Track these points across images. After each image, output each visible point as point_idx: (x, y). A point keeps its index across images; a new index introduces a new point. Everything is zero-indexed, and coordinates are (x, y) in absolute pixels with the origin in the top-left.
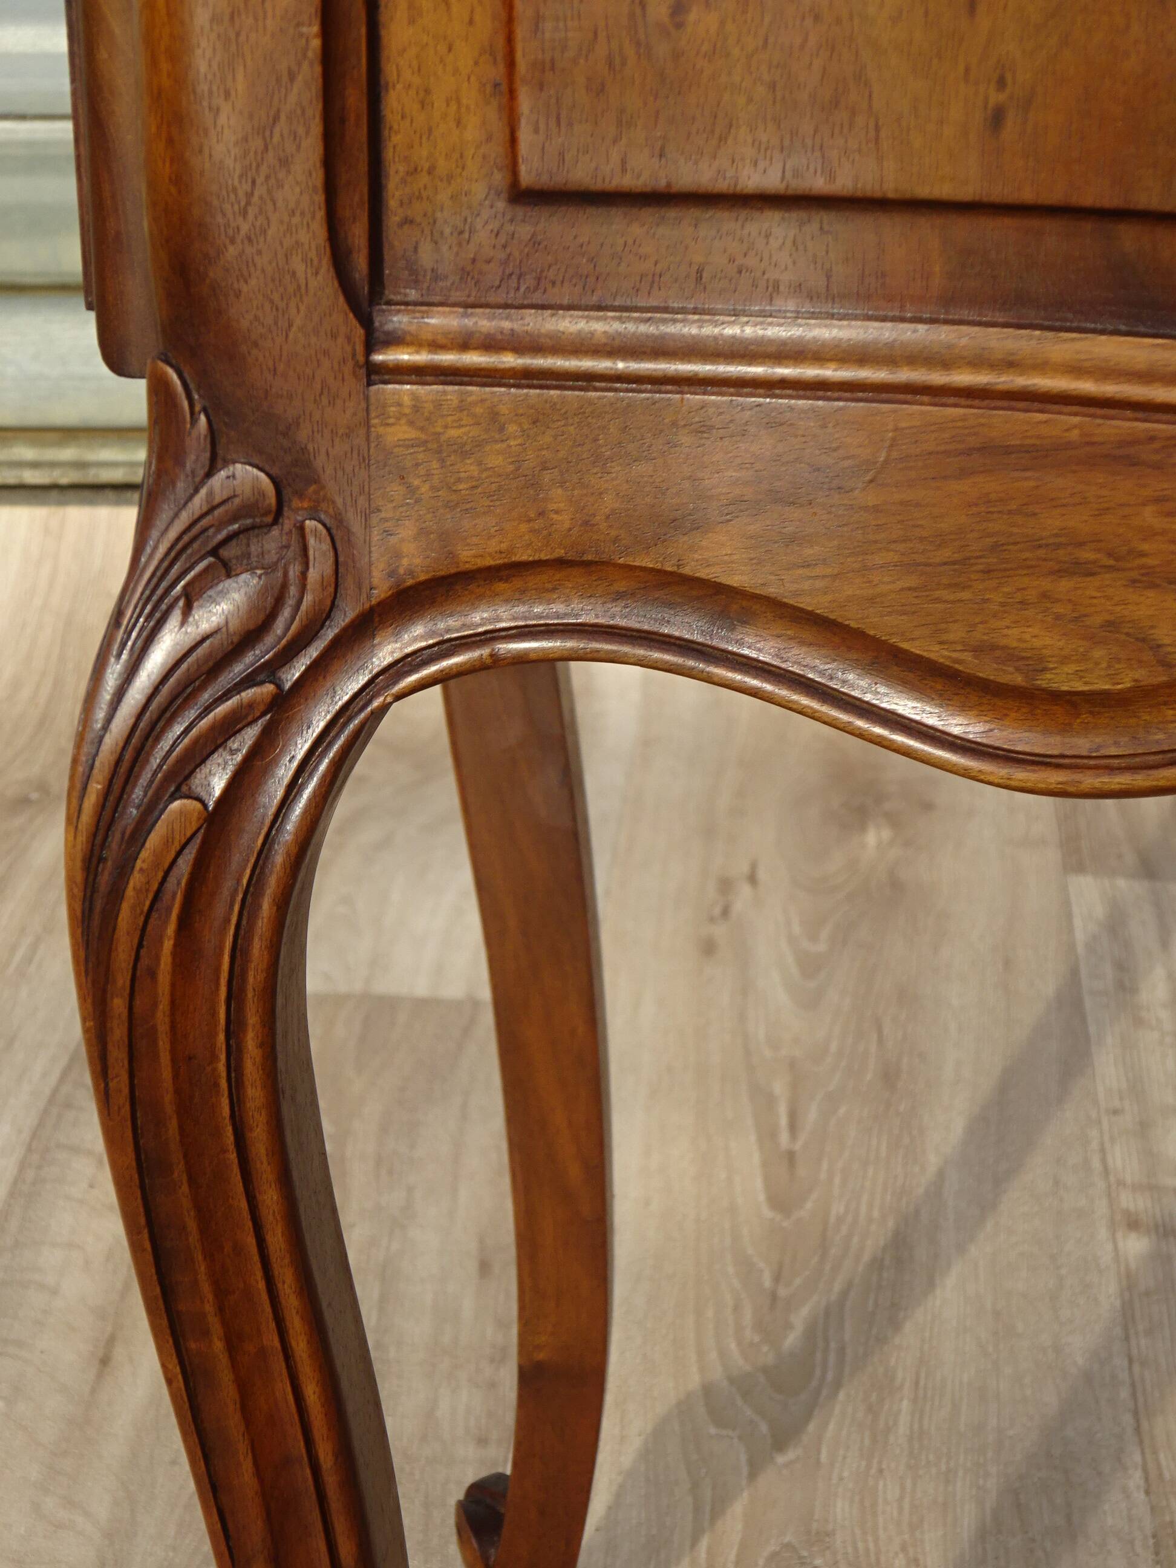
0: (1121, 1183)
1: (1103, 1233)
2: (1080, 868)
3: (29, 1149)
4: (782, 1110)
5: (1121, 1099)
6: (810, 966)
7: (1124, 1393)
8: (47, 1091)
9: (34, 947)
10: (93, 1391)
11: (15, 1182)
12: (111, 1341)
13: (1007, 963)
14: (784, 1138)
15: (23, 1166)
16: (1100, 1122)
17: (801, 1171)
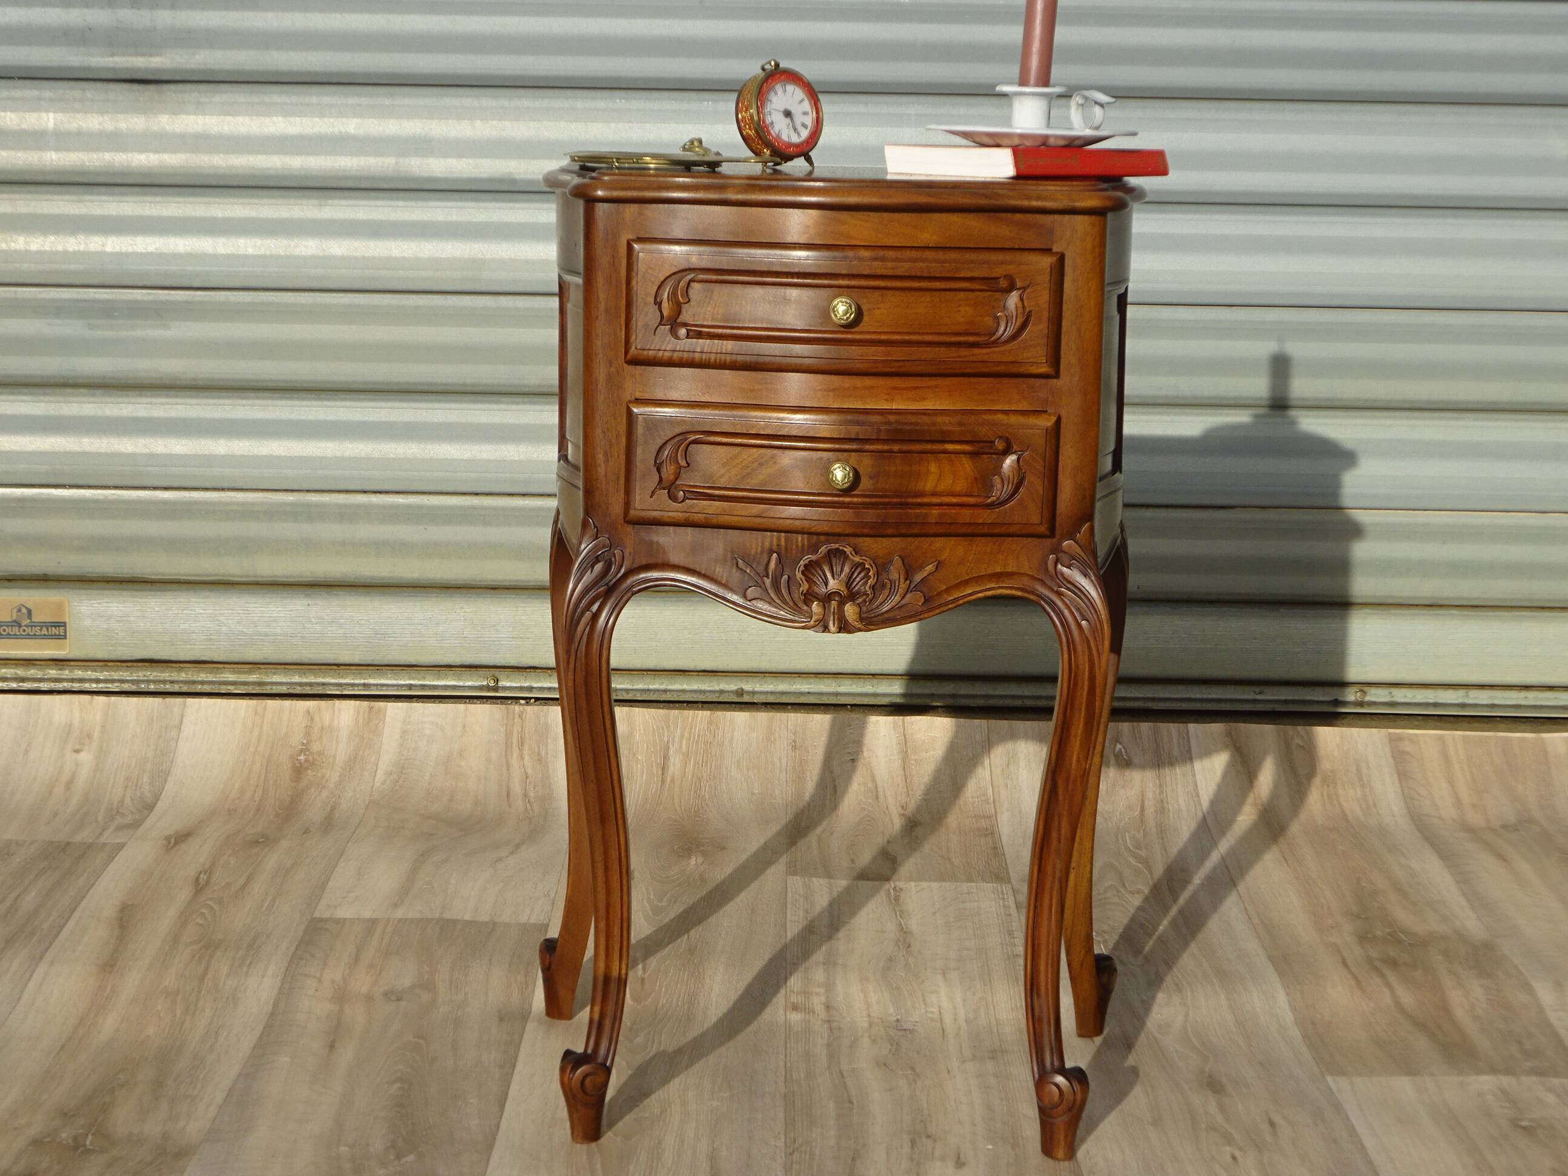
2: (795, 874)
3: (286, 976)
5: (798, 959)
8: (290, 953)
9: (274, 900)
10: (328, 1056)
11: (280, 988)
12: (334, 1041)
13: (752, 910)
15: (283, 982)
16: (786, 967)
17: (647, 986)
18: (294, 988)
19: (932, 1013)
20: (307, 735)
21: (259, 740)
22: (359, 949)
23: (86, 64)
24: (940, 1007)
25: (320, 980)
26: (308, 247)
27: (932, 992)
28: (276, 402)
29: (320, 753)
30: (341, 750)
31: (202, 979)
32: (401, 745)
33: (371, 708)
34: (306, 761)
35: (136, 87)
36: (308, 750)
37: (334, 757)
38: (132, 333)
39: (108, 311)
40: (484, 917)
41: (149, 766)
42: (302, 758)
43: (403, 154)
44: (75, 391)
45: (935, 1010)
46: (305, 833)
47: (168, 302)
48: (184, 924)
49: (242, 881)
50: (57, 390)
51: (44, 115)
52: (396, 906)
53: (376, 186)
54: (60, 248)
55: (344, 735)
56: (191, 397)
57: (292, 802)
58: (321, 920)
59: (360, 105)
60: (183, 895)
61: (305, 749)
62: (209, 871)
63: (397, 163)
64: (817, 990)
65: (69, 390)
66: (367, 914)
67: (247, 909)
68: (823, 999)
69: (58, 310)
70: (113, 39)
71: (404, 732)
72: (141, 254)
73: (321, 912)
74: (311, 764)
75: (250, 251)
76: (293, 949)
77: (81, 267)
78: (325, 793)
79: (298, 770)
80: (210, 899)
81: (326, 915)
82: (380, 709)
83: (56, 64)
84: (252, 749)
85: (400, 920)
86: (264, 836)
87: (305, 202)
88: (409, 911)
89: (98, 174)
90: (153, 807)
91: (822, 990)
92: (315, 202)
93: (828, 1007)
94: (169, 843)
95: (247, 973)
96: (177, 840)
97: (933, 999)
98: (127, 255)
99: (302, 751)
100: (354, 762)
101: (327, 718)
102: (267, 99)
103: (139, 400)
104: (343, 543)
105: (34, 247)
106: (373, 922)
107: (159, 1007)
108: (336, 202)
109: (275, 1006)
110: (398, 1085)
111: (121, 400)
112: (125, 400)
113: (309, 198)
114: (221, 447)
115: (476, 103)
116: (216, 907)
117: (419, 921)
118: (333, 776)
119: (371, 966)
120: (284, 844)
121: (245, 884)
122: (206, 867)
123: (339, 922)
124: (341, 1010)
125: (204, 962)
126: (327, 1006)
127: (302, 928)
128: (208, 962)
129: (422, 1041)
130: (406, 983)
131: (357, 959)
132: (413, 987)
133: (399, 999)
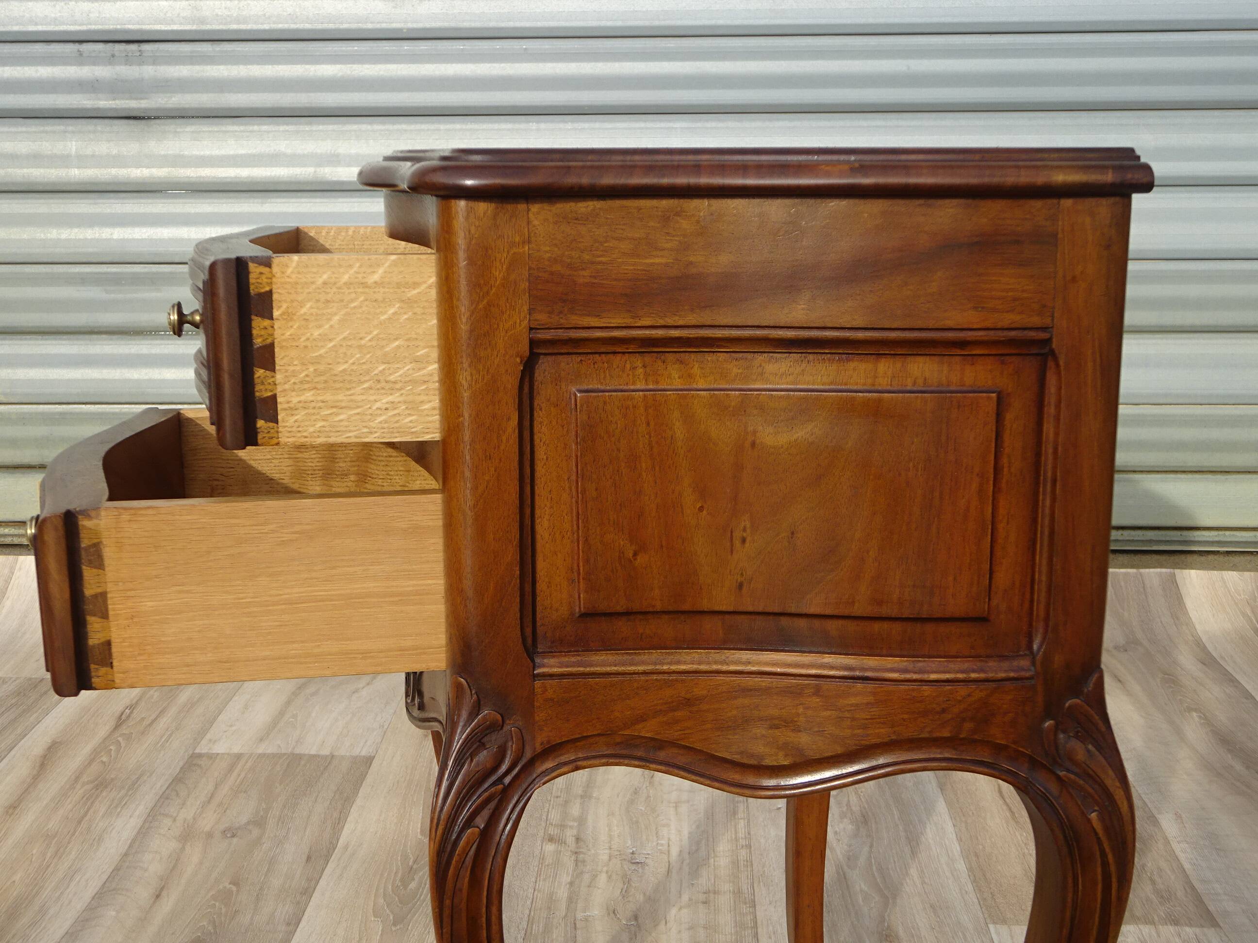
1: (539, 842)
3: (149, 816)
7: (529, 902)
9: (170, 735)
10: (151, 907)
11: (141, 828)
12: (162, 889)
15: (145, 822)
16: (550, 801)
18: (152, 827)
19: (662, 845)
22: (217, 786)
23: (96, 106)
24: (669, 839)
25: (175, 820)
27: (664, 826)
31: (79, 822)
35: (131, 122)
38: (135, 295)
39: (116, 280)
40: (325, 752)
43: (319, 165)
44: (99, 336)
45: (665, 842)
47: (157, 273)
48: (90, 764)
49: (154, 716)
50: (87, 337)
51: (69, 143)
52: (261, 740)
53: (302, 188)
54: (81, 237)
58: (200, 756)
59: (287, 131)
60: (103, 731)
62: (132, 707)
63: (315, 172)
64: (571, 823)
65: (95, 336)
66: (236, 750)
67: (146, 745)
68: (575, 832)
69: (83, 280)
70: (114, 88)
72: (138, 239)
73: (203, 748)
76: (164, 788)
77: (95, 250)
80: (122, 735)
81: (205, 751)
83: (75, 106)
85: (260, 754)
87: (251, 200)
88: (268, 748)
89: (109, 184)
91: (576, 824)
92: (260, 200)
93: (578, 839)
95: (118, 814)
97: (664, 832)
98: (128, 240)
102: (223, 128)
103: (143, 342)
105: (63, 236)
106: (239, 756)
107: (34, 851)
108: (273, 200)
109: (131, 846)
111: (130, 342)
112: (134, 342)
115: (369, 127)
116: (123, 745)
117: (274, 755)
119: (220, 804)
121: (155, 719)
122: (134, 702)
123: (212, 757)
124: (183, 849)
125: (89, 803)
126: (174, 845)
127: (181, 764)
128: (92, 803)
129: (234, 888)
130: (244, 819)
131: (212, 796)
132: (248, 823)
133: (233, 836)
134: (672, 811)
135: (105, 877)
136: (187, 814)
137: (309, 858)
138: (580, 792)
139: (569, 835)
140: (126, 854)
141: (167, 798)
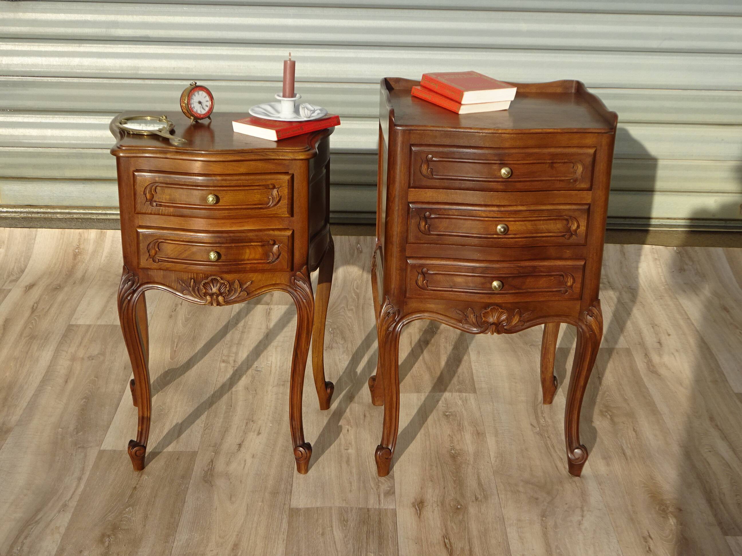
0: (224, 355)
1: (219, 363)
3: (56, 351)
4: (176, 344)
6: (187, 320)
7: (214, 385)
8: (59, 341)
9: (57, 316)
10: (64, 386)
11: (53, 356)
12: (68, 379)
13: (219, 319)
14: (175, 348)
15: (55, 353)
17: (176, 353)
18: (58, 355)
19: (269, 364)
20: (79, 242)
21: (62, 244)
22: (82, 339)
24: (272, 361)
25: (67, 353)
26: (76, 61)
27: (270, 356)
28: (68, 117)
29: (83, 249)
30: (90, 248)
31: (27, 353)
32: (111, 246)
33: (102, 232)
34: (78, 252)
36: (79, 247)
37: (88, 251)
41: (24, 254)
42: (77, 251)
43: (108, 28)
45: (270, 362)
46: (74, 284)
48: (25, 328)
49: (48, 308)
52: (98, 319)
53: (99, 39)
55: (92, 242)
56: (38, 114)
57: (72, 269)
58: (73, 325)
60: (27, 314)
61: (78, 247)
62: (37, 303)
63: (106, 31)
64: (232, 355)
66: (88, 323)
67: (48, 320)
68: (234, 358)
71: (113, 241)
72: (15, 64)
73: (73, 322)
74: (80, 253)
75: (55, 63)
76: (60, 339)
78: (84, 265)
79: (75, 256)
80: (36, 316)
81: (74, 323)
82: (105, 232)
84: (60, 247)
85: (98, 325)
86: (60, 286)
88: (101, 322)
90: (24, 271)
91: (234, 355)
92: (78, 45)
94: (26, 289)
95: (43, 350)
96: (31, 286)
98: (10, 64)
99: (77, 248)
100: (95, 252)
101: (86, 235)
104: (95, 166)
106: (89, 326)
107: (11, 364)
108: (85, 45)
109: (51, 363)
110: (84, 400)
113: (75, 43)
114: (49, 132)
116: (37, 320)
117: (105, 326)
118: (87, 258)
119: (85, 346)
120: (66, 289)
121: (49, 308)
122: (37, 300)
123: (78, 326)
124: (73, 364)
125: (29, 345)
126: (68, 363)
127: (65, 329)
128: (31, 345)
129: (96, 379)
130: (96, 352)
131: (81, 343)
132: (98, 354)
133: (93, 359)
134: (274, 350)
135: (43, 375)
136: (72, 350)
137: (125, 368)
138: (237, 342)
139: (231, 360)
140: (49, 366)
141: (62, 343)
